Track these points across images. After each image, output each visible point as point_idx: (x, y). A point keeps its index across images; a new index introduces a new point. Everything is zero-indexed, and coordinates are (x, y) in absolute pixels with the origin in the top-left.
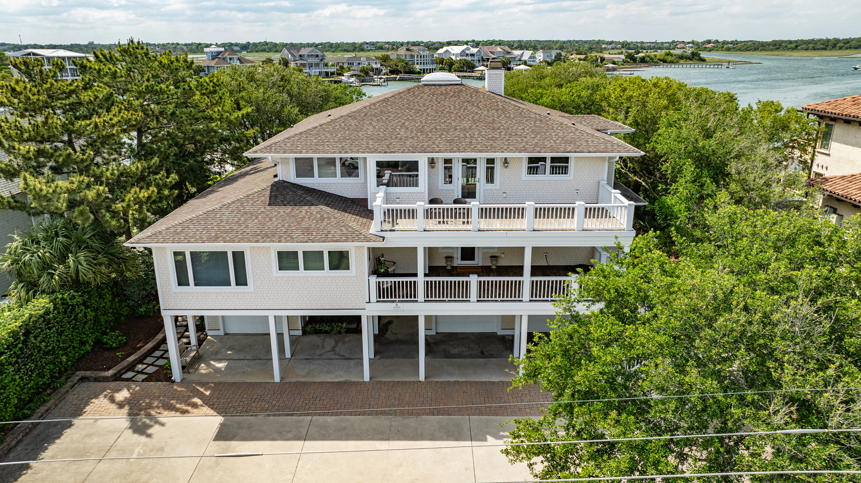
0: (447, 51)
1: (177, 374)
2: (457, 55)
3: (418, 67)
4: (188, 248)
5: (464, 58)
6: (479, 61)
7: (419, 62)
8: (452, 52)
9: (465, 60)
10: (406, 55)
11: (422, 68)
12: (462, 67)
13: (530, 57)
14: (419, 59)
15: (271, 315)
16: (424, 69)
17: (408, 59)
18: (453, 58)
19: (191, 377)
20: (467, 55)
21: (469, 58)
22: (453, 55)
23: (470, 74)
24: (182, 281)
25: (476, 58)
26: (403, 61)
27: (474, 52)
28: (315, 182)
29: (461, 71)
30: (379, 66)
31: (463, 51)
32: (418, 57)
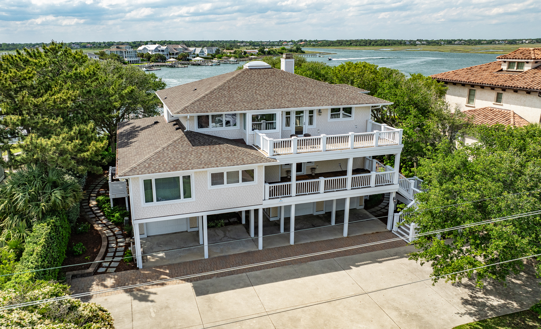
0: (145, 48)
1: (140, 264)
2: (152, 51)
3: (126, 60)
4: (153, 177)
5: (158, 53)
6: (167, 55)
7: (127, 56)
8: (149, 49)
9: (159, 54)
10: (117, 52)
11: (129, 60)
12: (157, 59)
13: (201, 52)
14: (127, 54)
15: (205, 215)
16: (131, 61)
17: (119, 54)
18: (150, 53)
19: (147, 265)
20: (159, 51)
21: (161, 53)
22: (150, 51)
23: (163, 64)
24: (149, 199)
25: (165, 53)
26: (116, 56)
27: (164, 49)
29: (157, 62)
31: (156, 48)
32: (125, 52)
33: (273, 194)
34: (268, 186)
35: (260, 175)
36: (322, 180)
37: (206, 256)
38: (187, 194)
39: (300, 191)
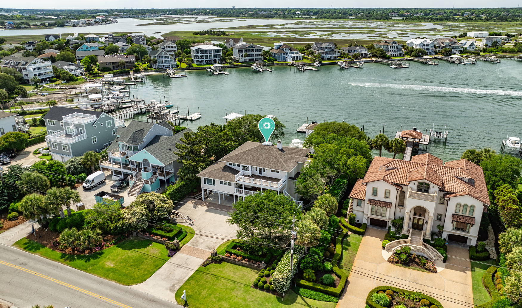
0: (412, 42)
1: (203, 199)
2: (417, 45)
3: (389, 53)
4: (206, 177)
5: (421, 47)
9: (421, 49)
12: (417, 54)
13: (471, 45)
15: (219, 191)
16: (393, 54)
17: (385, 48)
18: (414, 47)
19: (206, 200)
20: (424, 45)
21: (425, 47)
22: (415, 45)
24: (205, 183)
25: (430, 47)
27: (429, 43)
28: (232, 166)
29: (416, 56)
30: (366, 52)
32: (391, 47)
33: (237, 191)
35: (233, 184)
37: (219, 204)
38: (214, 184)
39: (245, 193)
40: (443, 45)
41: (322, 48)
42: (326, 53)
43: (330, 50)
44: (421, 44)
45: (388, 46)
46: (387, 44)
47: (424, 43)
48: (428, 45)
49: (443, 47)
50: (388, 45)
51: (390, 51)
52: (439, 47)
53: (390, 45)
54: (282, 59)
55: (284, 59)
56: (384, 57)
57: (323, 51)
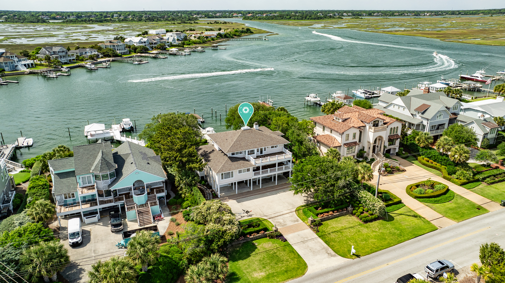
0: (130, 41)
1: (219, 196)
2: (137, 43)
3: (118, 52)
4: (224, 173)
8: (134, 41)
9: (142, 46)
10: (110, 46)
11: (121, 52)
12: (142, 50)
15: (237, 181)
17: (112, 47)
18: (135, 44)
20: (142, 43)
21: (144, 44)
22: (135, 43)
25: (147, 44)
26: (110, 50)
28: (235, 156)
29: (142, 53)
30: (97, 53)
31: (140, 41)
32: (117, 46)
33: (255, 174)
34: (254, 172)
35: (251, 170)
36: (269, 169)
37: (237, 193)
38: (232, 176)
39: (263, 173)
40: (155, 42)
41: (54, 52)
42: (61, 57)
43: (64, 54)
44: (140, 42)
45: (114, 46)
46: (112, 44)
47: (142, 41)
48: (145, 42)
49: (155, 43)
50: (114, 44)
51: (117, 50)
52: (152, 43)
53: (116, 45)
54: (11, 69)
55: (15, 68)
56: (116, 56)
57: (58, 56)
